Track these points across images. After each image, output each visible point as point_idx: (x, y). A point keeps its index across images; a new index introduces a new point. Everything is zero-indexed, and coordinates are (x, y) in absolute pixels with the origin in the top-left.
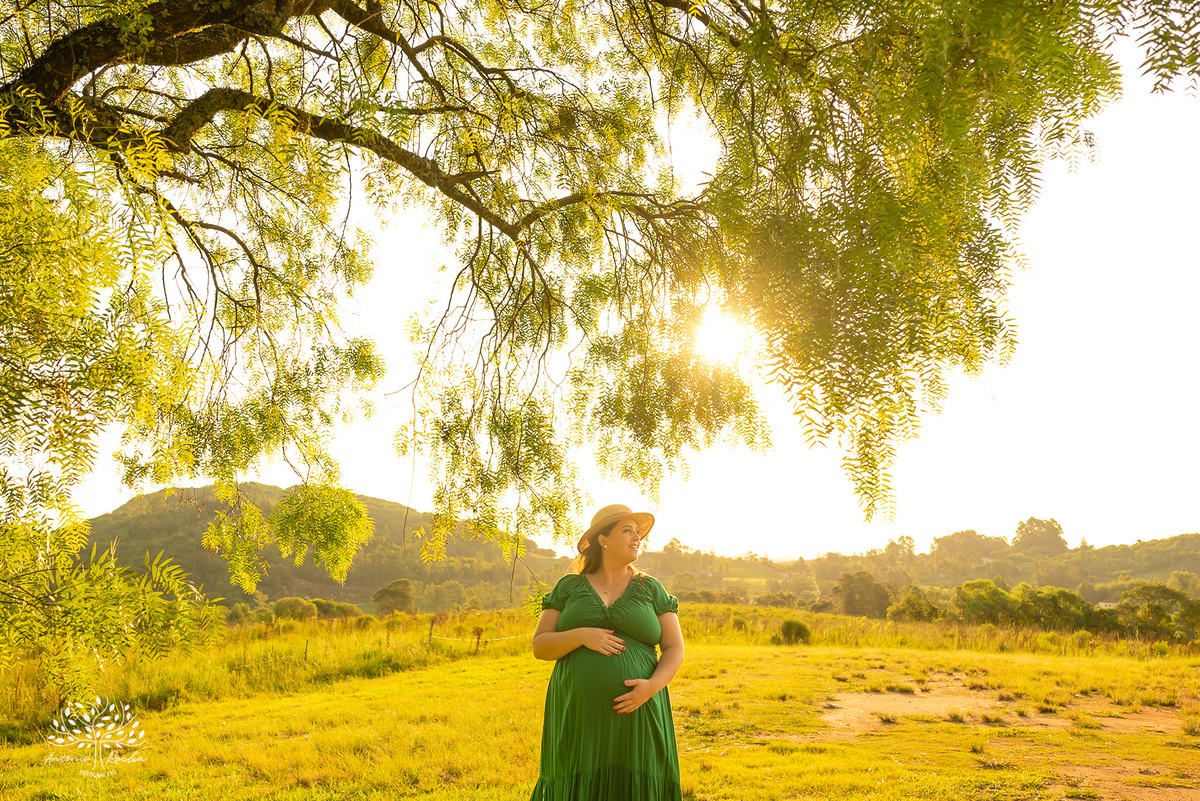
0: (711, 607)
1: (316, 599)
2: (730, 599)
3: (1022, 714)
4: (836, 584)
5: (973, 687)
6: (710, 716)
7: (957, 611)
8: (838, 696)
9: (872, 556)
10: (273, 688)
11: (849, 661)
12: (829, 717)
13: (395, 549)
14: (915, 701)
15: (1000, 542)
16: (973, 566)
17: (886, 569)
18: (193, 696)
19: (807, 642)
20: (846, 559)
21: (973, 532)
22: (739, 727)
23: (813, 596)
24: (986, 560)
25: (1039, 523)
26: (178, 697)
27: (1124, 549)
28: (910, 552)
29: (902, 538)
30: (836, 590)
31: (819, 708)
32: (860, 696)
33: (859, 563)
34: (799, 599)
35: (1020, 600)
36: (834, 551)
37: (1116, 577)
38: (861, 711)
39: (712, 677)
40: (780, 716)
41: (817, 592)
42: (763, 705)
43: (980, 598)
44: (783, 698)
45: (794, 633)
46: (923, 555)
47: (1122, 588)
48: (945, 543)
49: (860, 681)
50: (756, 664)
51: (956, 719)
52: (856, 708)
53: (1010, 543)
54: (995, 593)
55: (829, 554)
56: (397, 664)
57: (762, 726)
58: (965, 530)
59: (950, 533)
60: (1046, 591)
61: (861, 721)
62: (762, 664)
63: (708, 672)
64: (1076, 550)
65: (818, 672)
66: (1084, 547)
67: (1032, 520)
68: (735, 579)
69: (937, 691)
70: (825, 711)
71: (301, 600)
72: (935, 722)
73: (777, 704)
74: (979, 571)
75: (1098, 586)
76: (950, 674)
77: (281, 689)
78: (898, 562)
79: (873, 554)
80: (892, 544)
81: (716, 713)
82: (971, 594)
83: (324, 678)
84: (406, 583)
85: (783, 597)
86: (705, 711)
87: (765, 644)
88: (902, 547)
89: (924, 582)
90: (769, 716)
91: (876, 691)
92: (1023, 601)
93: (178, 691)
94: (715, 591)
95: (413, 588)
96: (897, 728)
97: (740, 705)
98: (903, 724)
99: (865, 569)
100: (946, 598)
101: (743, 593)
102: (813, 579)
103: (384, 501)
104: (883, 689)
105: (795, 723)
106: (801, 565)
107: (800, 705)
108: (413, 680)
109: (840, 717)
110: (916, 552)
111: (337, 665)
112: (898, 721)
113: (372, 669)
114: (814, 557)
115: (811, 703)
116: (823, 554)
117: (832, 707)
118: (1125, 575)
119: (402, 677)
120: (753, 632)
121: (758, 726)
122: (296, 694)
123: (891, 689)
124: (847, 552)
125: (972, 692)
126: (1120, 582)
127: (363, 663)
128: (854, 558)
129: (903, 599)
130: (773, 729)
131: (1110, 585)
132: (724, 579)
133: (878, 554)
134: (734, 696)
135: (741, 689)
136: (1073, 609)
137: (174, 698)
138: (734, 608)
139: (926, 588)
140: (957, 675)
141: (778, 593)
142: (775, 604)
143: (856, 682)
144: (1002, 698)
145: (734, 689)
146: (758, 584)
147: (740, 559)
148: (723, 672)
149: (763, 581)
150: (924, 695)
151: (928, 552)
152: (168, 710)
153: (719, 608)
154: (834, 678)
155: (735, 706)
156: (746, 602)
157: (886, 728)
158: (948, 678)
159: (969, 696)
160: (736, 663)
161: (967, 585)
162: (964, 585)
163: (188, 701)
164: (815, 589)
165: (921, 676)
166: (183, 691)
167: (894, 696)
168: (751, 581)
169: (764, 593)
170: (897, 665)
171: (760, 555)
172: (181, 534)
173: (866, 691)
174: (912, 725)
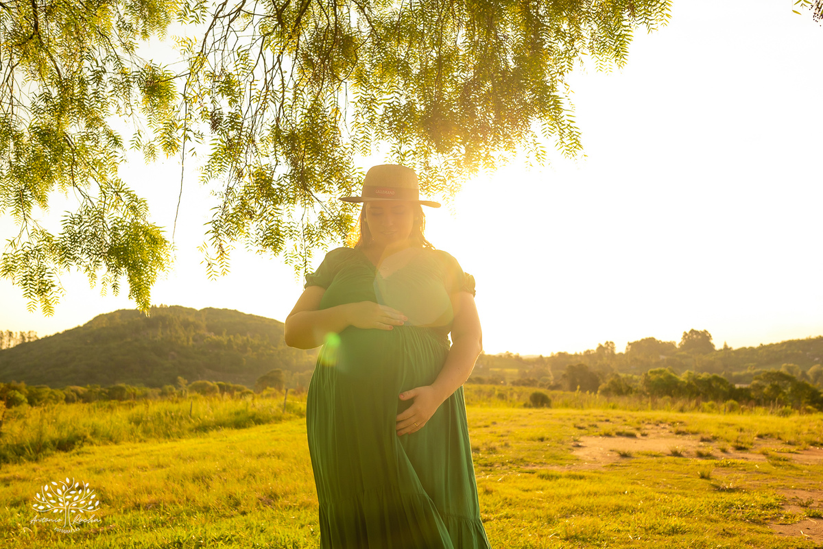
0: (482, 386)
1: (220, 383)
2: (495, 381)
3: (724, 451)
4: (564, 372)
5: (678, 433)
6: (487, 452)
7: (645, 389)
8: (582, 439)
9: (588, 354)
10: (162, 435)
11: (583, 417)
12: (578, 453)
13: (272, 350)
14: (639, 442)
15: (671, 345)
16: (654, 361)
17: (596, 363)
18: (96, 441)
19: (549, 406)
20: (571, 356)
21: (653, 339)
22: (511, 460)
23: (549, 380)
24: (662, 357)
25: (697, 333)
26: (83, 441)
27: (752, 349)
28: (613, 352)
29: (607, 343)
30: (564, 376)
31: (570, 447)
32: (597, 439)
33: (579, 359)
34: (540, 382)
35: (686, 381)
36: (563, 351)
37: (746, 368)
38: (601, 449)
39: (486, 426)
40: (541, 452)
41: (552, 378)
42: (526, 444)
43: (661, 380)
44: (542, 440)
45: (539, 401)
46: (621, 354)
47: (750, 375)
48: (635, 346)
49: (595, 429)
50: (517, 419)
51: (676, 454)
52: (596, 448)
53: (677, 346)
54: (670, 377)
55: (560, 353)
56: (260, 420)
57: (528, 460)
58: (648, 337)
59: (639, 339)
60: (704, 375)
61: (604, 456)
62: (521, 418)
63: (482, 423)
64: (721, 350)
65: (563, 424)
66: (726, 348)
67: (692, 331)
68: (497, 370)
69: (652, 436)
70: (574, 448)
71: (208, 383)
72: (661, 456)
73: (537, 443)
74: (658, 364)
75: (735, 374)
76: (657, 425)
77: (169, 436)
78: (605, 359)
79: (588, 353)
80: (601, 346)
81: (492, 450)
82: (653, 377)
83: (203, 428)
84: (279, 372)
85: (529, 380)
86: (483, 449)
87: (520, 407)
88: (606, 348)
89: (622, 371)
90: (533, 452)
91: (608, 435)
92: (689, 382)
93: (85, 437)
94: (485, 377)
95: (284, 375)
96: (633, 460)
97: (510, 444)
98: (637, 458)
99: (583, 362)
100: (636, 381)
101: (503, 379)
102: (549, 370)
103: (265, 318)
104: (614, 434)
105: (554, 457)
106: (541, 360)
107: (555, 444)
108: (269, 430)
109: (587, 453)
110: (617, 351)
111: (213, 419)
112: (633, 456)
113: (240, 422)
114: (549, 355)
115: (563, 443)
116: (555, 353)
117: (579, 446)
118: (752, 366)
119: (262, 428)
120: (511, 401)
121: (525, 459)
122: (179, 439)
123: (619, 434)
124: (571, 352)
125: (678, 436)
126: (749, 371)
127: (234, 418)
128: (576, 355)
129: (608, 381)
130: (538, 461)
131: (743, 373)
132: (491, 369)
133: (591, 353)
134: (504, 438)
135: (509, 433)
136: (721, 387)
137: (80, 442)
138: (497, 387)
139: (623, 375)
140: (662, 426)
141: (526, 378)
142: (524, 385)
143: (592, 429)
144: (703, 440)
145: (504, 434)
146: (513, 372)
147: (501, 356)
148: (494, 423)
149: (516, 371)
150: (644, 438)
151: (624, 351)
152: (74, 451)
153: (488, 387)
154: (575, 427)
155: (506, 445)
156: (505, 384)
157: (624, 461)
158: (656, 427)
159: (676, 438)
160: (503, 418)
161: (651, 372)
162: (649, 372)
163: (92, 444)
164: (550, 376)
165: (638, 426)
166: (89, 437)
167: (622, 439)
168: (508, 371)
169: (516, 379)
170: (618, 420)
171: (514, 353)
172: (129, 340)
173: (601, 435)
174: (644, 459)
